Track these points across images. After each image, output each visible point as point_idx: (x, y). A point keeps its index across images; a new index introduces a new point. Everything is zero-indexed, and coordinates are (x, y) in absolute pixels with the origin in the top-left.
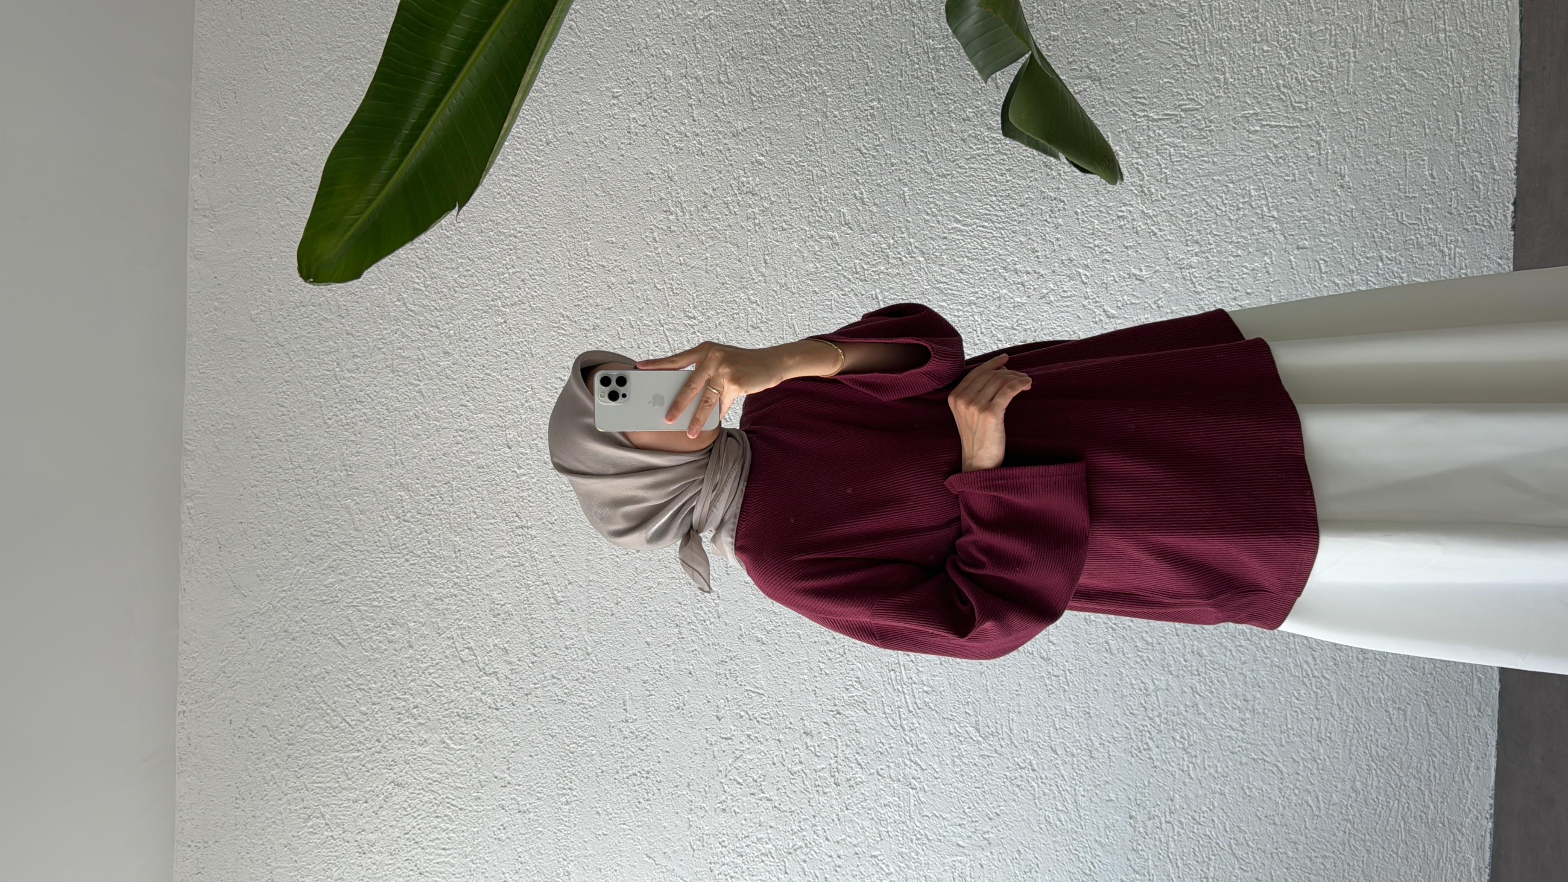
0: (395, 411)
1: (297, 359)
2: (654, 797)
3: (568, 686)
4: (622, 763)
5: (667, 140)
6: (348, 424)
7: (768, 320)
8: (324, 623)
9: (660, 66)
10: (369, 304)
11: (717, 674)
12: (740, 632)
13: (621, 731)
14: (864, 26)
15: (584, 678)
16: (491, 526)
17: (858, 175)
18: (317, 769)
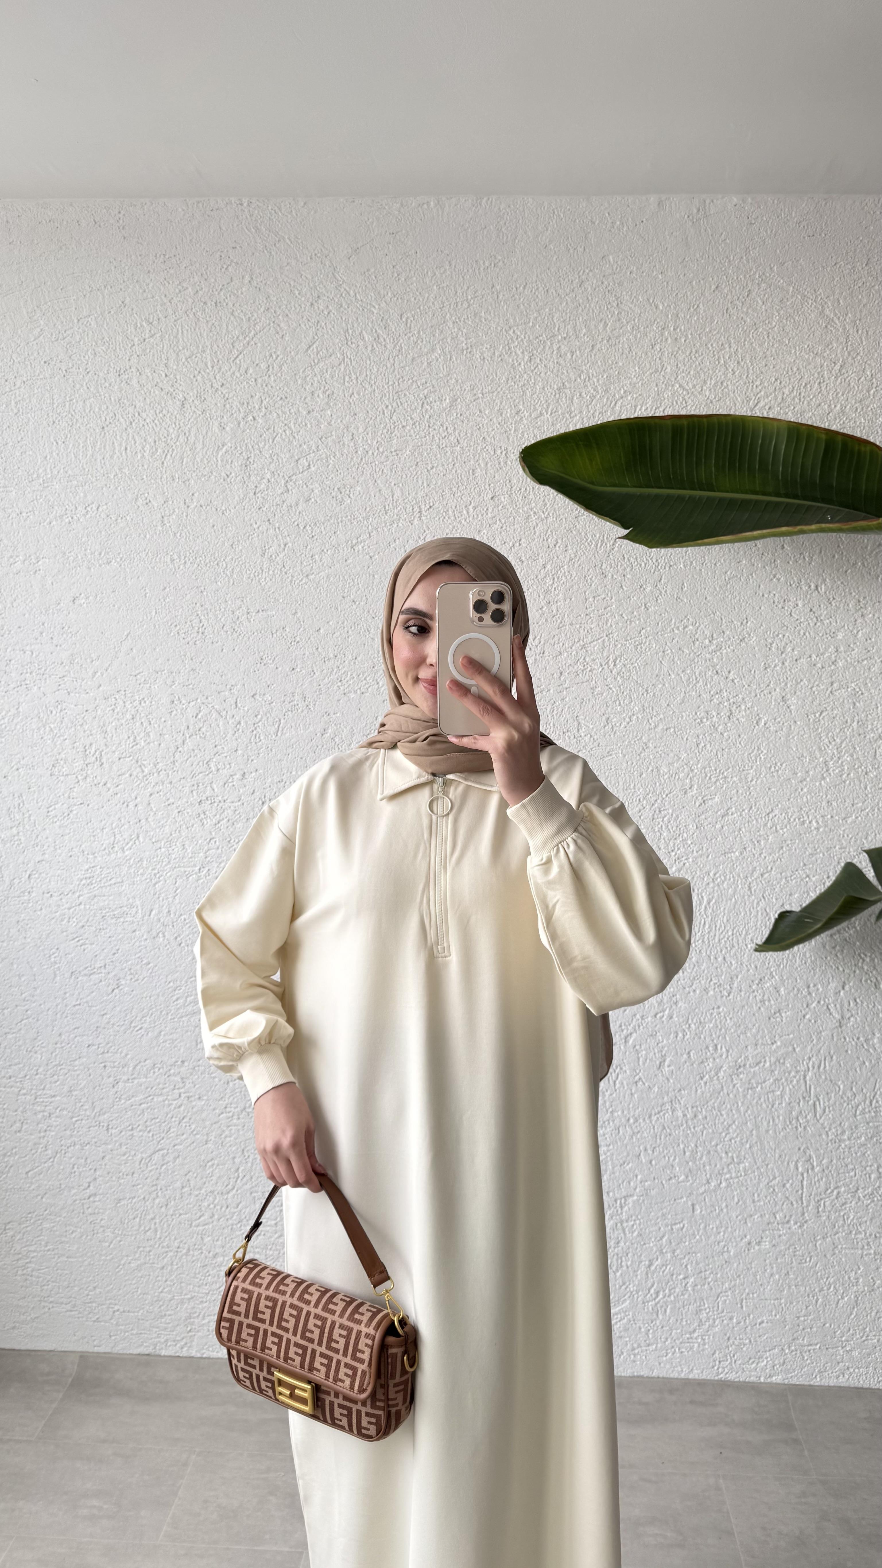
0: (523, 392)
1: (569, 300)
2: (181, 639)
3: (278, 558)
4: (211, 610)
5: (778, 636)
6: (509, 349)
7: (615, 733)
8: (328, 332)
9: (846, 628)
10: (621, 364)
11: (293, 694)
12: (332, 714)
13: (239, 609)
15: (286, 573)
16: (420, 483)
17: (749, 811)
18: (195, 330)
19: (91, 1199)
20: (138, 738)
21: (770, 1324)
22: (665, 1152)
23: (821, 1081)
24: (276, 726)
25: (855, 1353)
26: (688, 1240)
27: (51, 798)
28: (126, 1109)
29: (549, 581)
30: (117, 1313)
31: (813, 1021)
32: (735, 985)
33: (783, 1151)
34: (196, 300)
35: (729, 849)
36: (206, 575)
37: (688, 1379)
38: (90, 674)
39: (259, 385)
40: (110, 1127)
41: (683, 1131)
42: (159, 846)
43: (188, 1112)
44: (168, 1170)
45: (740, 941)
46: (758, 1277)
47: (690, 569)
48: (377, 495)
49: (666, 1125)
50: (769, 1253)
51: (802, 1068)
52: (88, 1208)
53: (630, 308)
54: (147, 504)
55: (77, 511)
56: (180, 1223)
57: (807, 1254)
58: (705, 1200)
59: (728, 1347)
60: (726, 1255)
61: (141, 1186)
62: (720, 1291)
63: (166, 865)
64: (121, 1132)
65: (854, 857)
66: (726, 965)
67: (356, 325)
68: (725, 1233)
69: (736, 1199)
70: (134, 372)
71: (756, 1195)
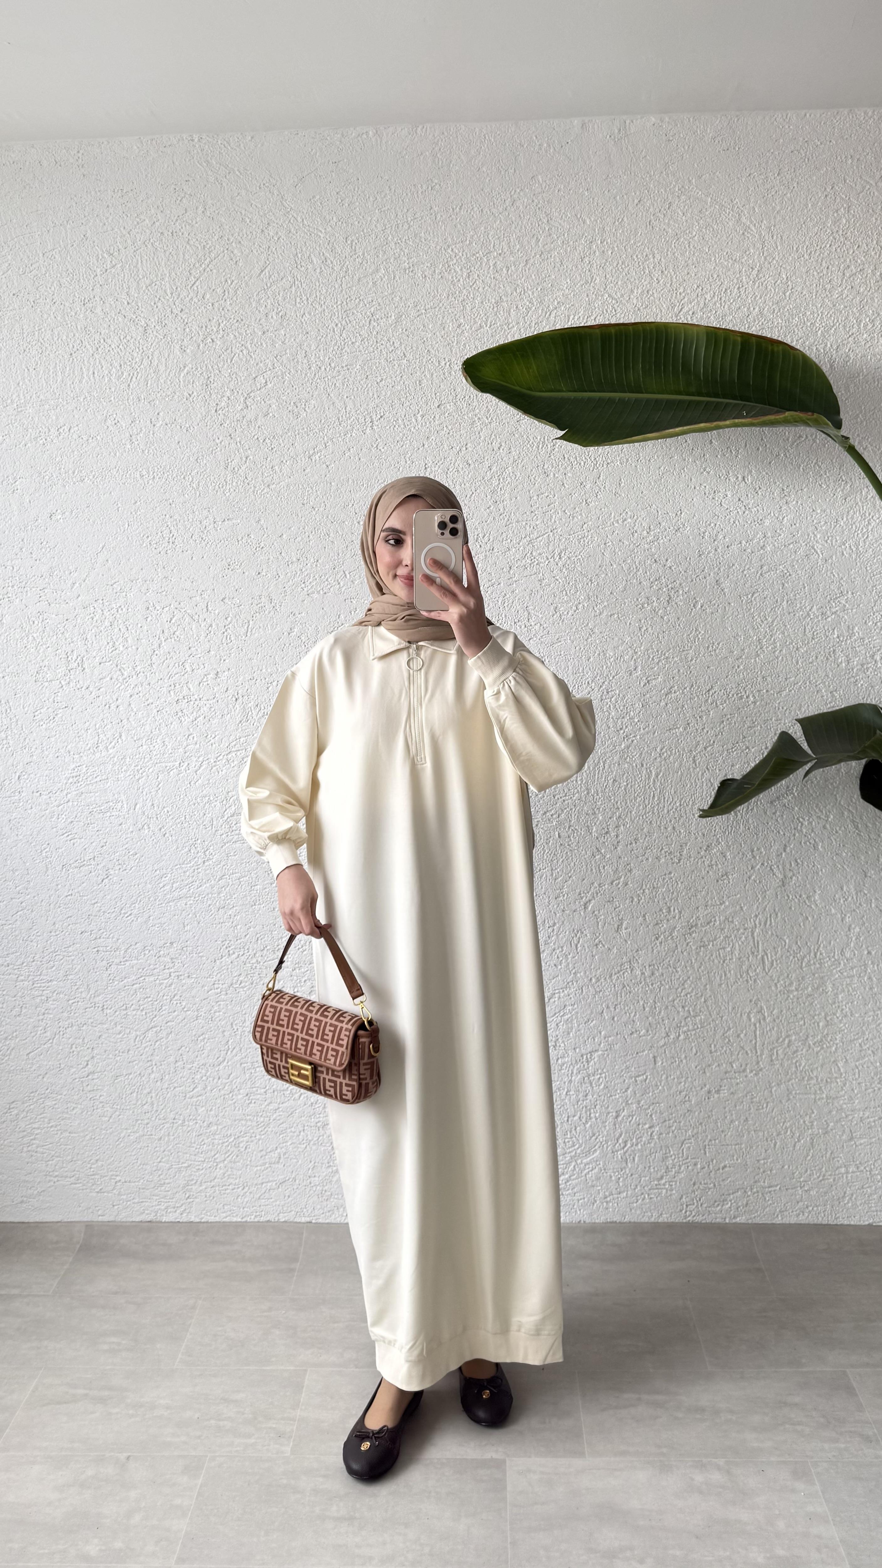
1: (502, 218)
2: (153, 549)
3: (240, 470)
4: (179, 520)
8: (278, 257)
9: (772, 514)
11: (260, 597)
12: (297, 614)
13: (206, 518)
14: (816, 686)
15: (248, 484)
16: (371, 395)
17: (691, 688)
18: (153, 259)
19: (90, 1077)
20: (117, 644)
21: (732, 1168)
22: (626, 1008)
23: (768, 936)
24: (246, 627)
25: (814, 1192)
26: (651, 1091)
27: (36, 702)
28: (119, 990)
29: (495, 482)
30: (119, 1184)
31: (758, 882)
32: (685, 852)
33: (736, 1003)
34: (154, 231)
35: (674, 725)
36: (174, 488)
37: (658, 1223)
38: (69, 585)
39: (216, 309)
40: (105, 1007)
41: (642, 989)
42: (140, 744)
43: (179, 993)
44: (161, 1046)
45: (688, 811)
46: (719, 1124)
47: (626, 466)
48: (331, 407)
49: (624, 984)
50: (728, 1100)
51: (750, 926)
52: (87, 1086)
54: (116, 424)
55: (50, 433)
57: (763, 1101)
58: (665, 1052)
59: (693, 1191)
60: (687, 1105)
62: (683, 1138)
63: (148, 761)
65: (790, 727)
67: (304, 249)
68: (685, 1083)
69: (694, 1050)
70: (98, 300)
71: (713, 1046)
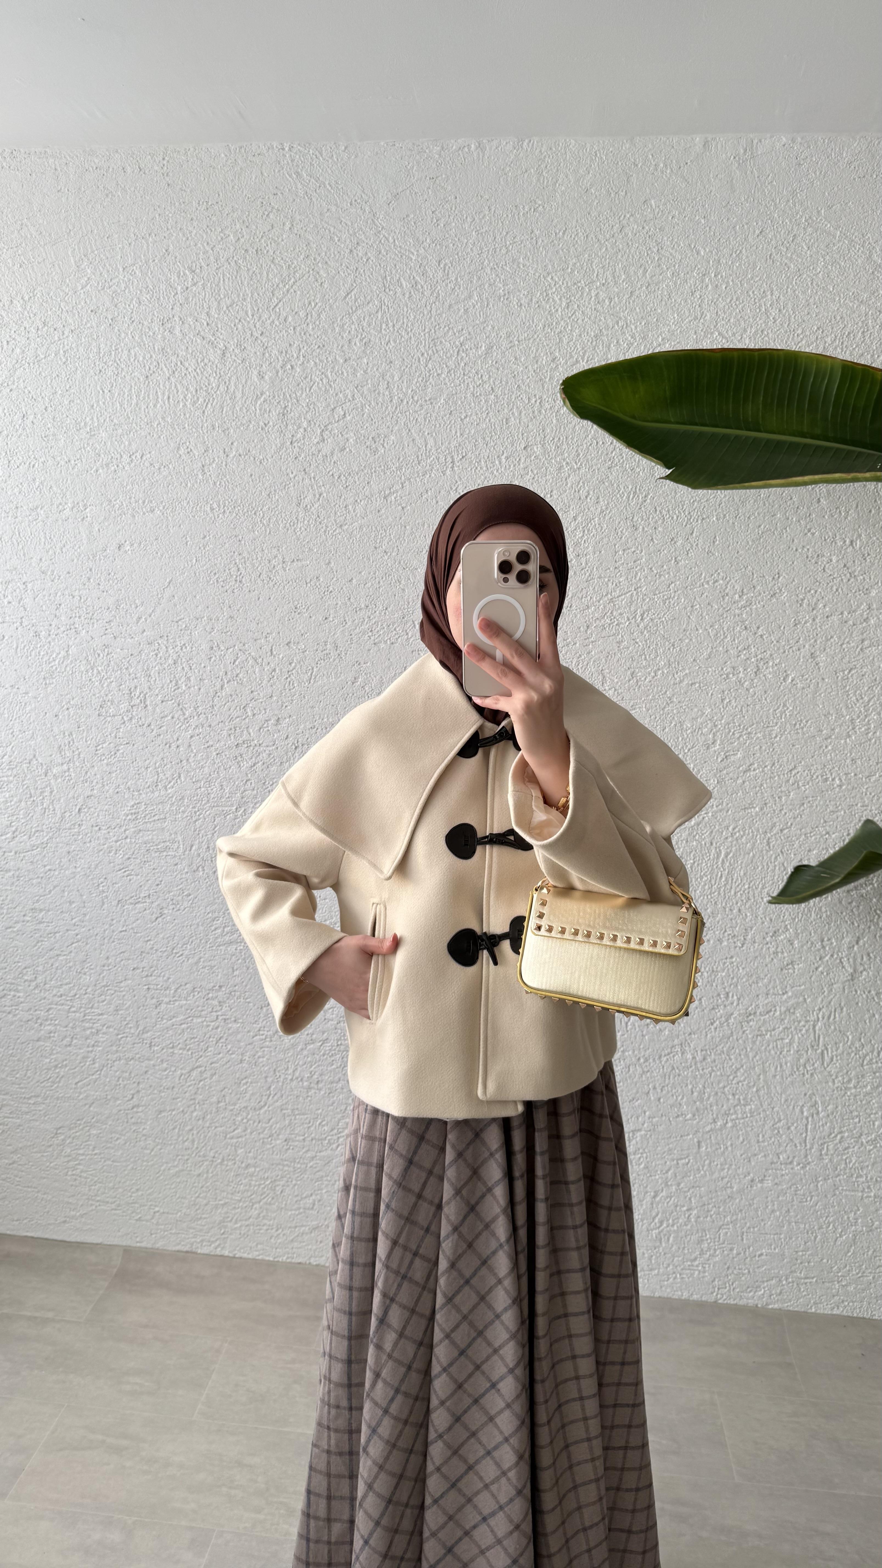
0: (560, 339)
1: (609, 244)
2: (220, 587)
3: (314, 509)
4: (248, 559)
5: (809, 591)
6: (547, 295)
7: (640, 687)
8: (366, 279)
10: (659, 311)
11: (326, 642)
12: (363, 662)
13: (275, 558)
15: (320, 523)
16: (454, 432)
17: (771, 767)
18: (236, 278)
19: (135, 1110)
20: (180, 682)
21: (768, 1257)
22: (674, 1091)
23: (830, 1031)
24: (309, 674)
25: (851, 1288)
26: (692, 1174)
27: (97, 735)
28: (167, 1028)
29: (579, 534)
30: (157, 1214)
31: (825, 974)
32: (749, 937)
33: (789, 1095)
34: (238, 248)
35: (749, 804)
36: (245, 524)
37: (688, 1300)
38: (135, 619)
39: (298, 333)
40: (153, 1044)
41: (692, 1072)
42: (199, 786)
43: (225, 1033)
44: (205, 1086)
45: (756, 895)
46: (760, 1213)
47: (723, 523)
49: (675, 1066)
50: (771, 1190)
51: (812, 1018)
52: (132, 1118)
53: (671, 254)
54: (188, 453)
55: (122, 460)
56: (216, 1135)
57: (808, 1194)
58: (710, 1137)
59: (727, 1275)
60: (729, 1191)
61: (180, 1099)
62: (721, 1223)
63: (205, 803)
64: (163, 1049)
65: (875, 815)
66: (741, 917)
67: (394, 272)
68: (729, 1169)
69: (741, 1139)
70: (177, 321)
71: (761, 1136)
